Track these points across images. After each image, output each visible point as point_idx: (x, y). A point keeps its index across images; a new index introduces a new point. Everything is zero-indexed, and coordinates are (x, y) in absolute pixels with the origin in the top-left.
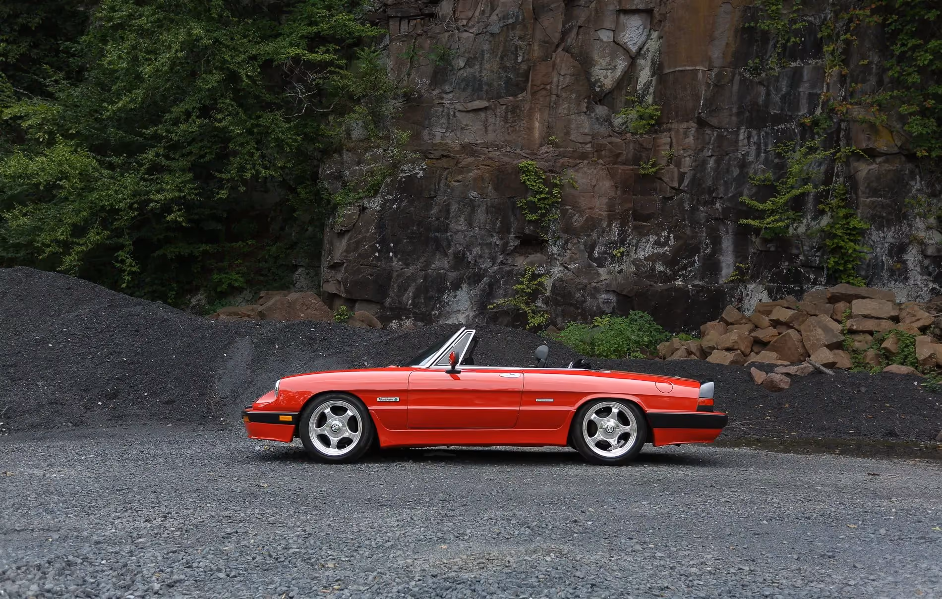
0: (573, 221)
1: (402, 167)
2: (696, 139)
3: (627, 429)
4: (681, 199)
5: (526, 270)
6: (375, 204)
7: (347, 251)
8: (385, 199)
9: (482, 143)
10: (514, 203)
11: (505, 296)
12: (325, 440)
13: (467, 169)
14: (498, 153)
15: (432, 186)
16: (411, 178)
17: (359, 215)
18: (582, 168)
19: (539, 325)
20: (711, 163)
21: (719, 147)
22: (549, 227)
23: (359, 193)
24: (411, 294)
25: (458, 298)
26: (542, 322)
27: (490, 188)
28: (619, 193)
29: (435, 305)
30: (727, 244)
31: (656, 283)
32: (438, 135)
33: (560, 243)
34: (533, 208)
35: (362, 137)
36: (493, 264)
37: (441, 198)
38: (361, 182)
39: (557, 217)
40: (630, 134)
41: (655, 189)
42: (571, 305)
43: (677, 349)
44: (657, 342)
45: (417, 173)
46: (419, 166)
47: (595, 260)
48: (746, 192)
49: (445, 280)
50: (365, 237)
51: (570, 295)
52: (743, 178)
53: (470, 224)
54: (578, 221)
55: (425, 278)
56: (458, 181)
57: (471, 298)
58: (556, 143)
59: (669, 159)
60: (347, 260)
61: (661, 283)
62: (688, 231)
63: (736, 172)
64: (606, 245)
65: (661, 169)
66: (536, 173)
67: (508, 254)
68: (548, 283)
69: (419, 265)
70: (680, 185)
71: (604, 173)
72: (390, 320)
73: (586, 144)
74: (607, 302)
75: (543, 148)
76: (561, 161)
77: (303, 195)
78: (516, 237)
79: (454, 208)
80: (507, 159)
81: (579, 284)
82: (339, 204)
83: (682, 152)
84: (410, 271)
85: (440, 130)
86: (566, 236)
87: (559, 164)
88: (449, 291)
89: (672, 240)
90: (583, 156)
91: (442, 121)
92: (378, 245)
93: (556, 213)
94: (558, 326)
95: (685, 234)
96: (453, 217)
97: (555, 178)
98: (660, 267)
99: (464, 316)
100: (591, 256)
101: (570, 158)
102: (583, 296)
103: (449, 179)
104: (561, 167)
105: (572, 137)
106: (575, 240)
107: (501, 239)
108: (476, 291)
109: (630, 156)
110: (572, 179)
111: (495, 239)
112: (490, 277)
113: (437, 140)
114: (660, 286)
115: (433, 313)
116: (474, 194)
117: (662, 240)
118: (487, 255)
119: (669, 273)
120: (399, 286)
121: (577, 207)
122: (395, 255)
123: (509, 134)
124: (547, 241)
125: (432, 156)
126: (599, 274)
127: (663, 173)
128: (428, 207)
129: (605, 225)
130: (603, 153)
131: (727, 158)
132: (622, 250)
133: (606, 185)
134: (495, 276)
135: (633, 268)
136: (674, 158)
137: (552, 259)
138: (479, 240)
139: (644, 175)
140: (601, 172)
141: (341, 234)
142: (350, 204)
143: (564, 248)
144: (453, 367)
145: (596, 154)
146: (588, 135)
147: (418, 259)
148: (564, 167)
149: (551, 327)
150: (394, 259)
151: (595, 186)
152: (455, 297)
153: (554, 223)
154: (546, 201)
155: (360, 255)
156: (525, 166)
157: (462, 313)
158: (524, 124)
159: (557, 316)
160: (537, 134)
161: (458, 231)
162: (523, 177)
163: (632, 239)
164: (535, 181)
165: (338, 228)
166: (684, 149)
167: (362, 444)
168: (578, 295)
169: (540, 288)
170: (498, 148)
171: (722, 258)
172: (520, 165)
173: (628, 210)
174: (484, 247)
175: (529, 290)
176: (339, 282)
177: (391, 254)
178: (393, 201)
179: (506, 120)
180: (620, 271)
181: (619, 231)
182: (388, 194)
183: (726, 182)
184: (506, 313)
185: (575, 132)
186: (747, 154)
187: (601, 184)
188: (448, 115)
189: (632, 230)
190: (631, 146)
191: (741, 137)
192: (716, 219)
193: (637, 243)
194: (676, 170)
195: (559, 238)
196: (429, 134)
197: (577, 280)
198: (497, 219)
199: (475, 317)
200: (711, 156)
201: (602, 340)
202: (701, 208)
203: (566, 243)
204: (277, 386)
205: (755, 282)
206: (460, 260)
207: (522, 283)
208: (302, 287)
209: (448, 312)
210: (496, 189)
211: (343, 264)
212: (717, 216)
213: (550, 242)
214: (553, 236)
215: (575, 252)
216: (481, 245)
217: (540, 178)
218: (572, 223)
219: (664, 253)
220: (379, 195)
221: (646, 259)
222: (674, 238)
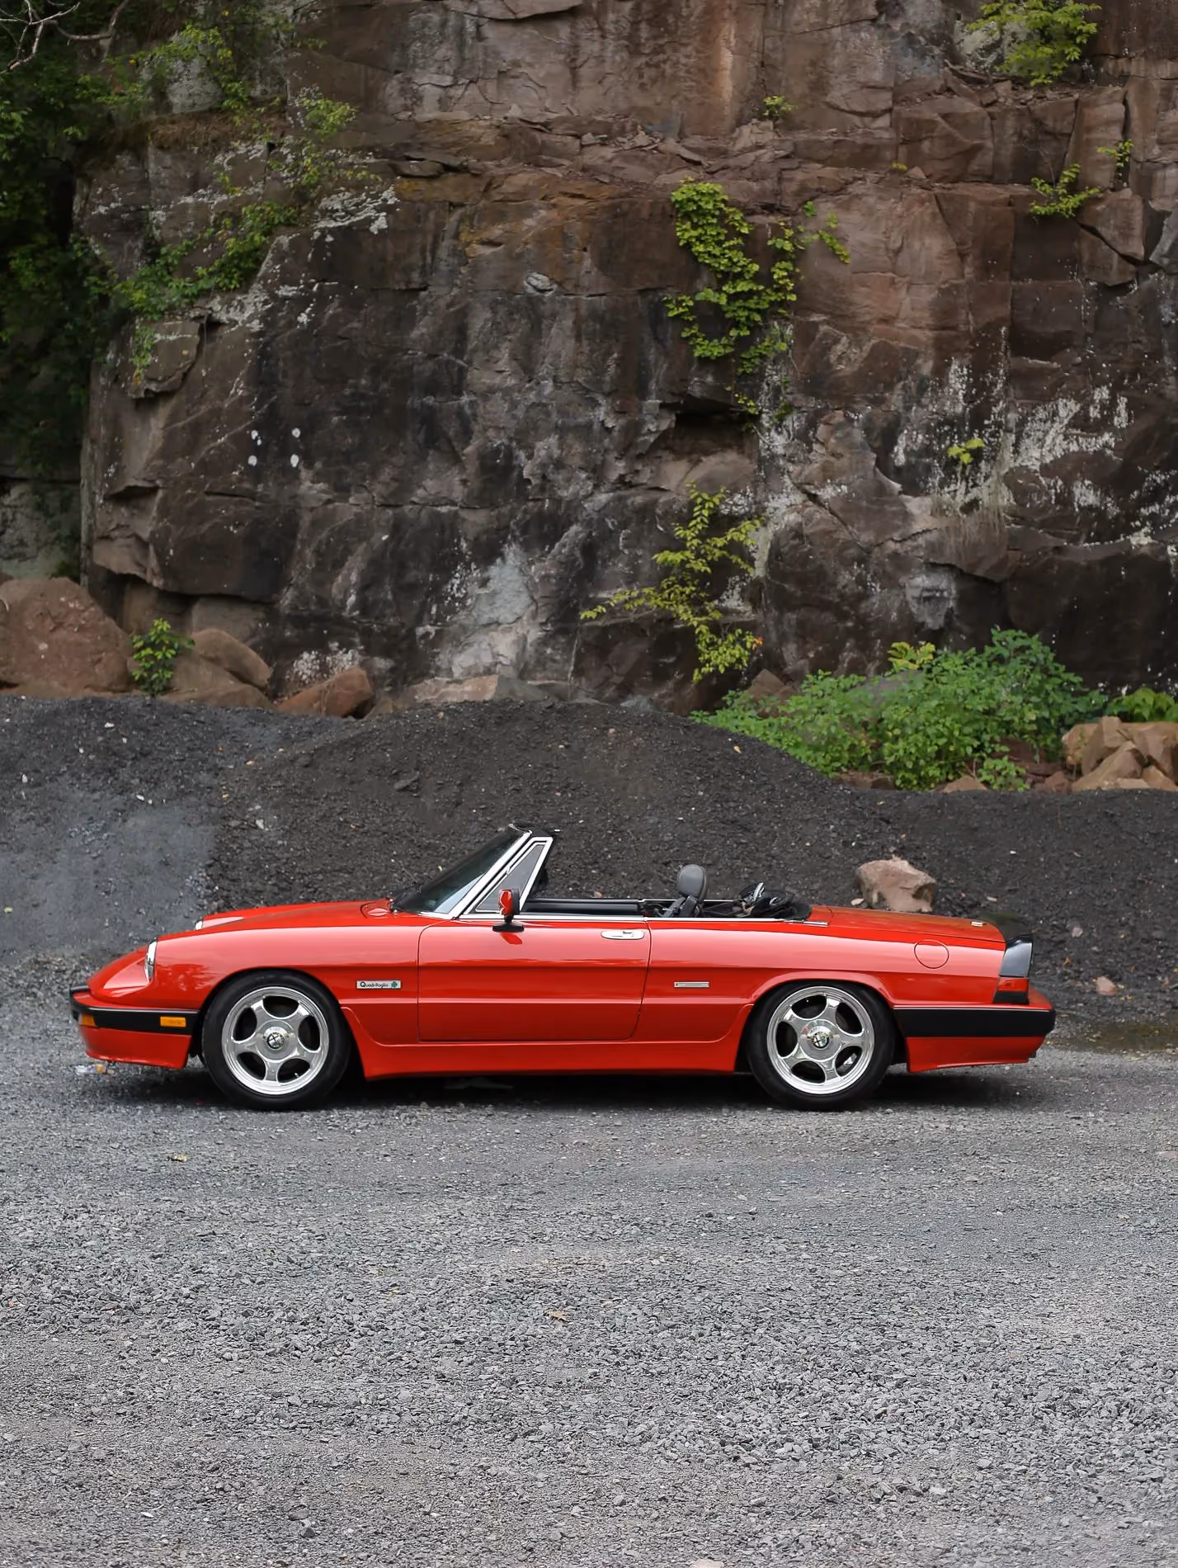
0: (833, 358)
1: (325, 203)
3: (855, 1039)
4: (1151, 292)
5: (692, 504)
6: (244, 313)
7: (166, 453)
8: (274, 297)
9: (563, 120)
10: (659, 308)
11: (631, 580)
12: (254, 1066)
13: (518, 205)
14: (608, 152)
15: (415, 258)
16: (352, 235)
17: (199, 347)
18: (857, 196)
19: (730, 669)
22: (761, 375)
23: (196, 279)
24: (354, 578)
25: (492, 585)
26: (739, 661)
27: (588, 263)
28: (968, 271)
29: (425, 608)
31: (1074, 540)
32: (431, 94)
33: (793, 422)
34: (713, 320)
35: (204, 102)
36: (596, 486)
37: (441, 294)
38: (203, 243)
39: (783, 347)
40: (1008, 85)
41: (1075, 261)
42: (825, 606)
43: (1113, 750)
44: (1064, 724)
45: (369, 221)
46: (376, 197)
47: (898, 473)
49: (455, 533)
50: (217, 412)
51: (821, 578)
53: (527, 367)
54: (847, 358)
55: (396, 528)
56: (492, 243)
57: (530, 587)
58: (786, 116)
59: (1119, 169)
60: (166, 481)
61: (1089, 540)
62: (1172, 388)
64: (928, 430)
65: (1096, 200)
66: (723, 216)
67: (640, 457)
68: (758, 540)
69: (379, 490)
70: (1149, 251)
71: (924, 212)
72: (293, 651)
73: (875, 115)
74: (930, 598)
75: (746, 129)
76: (799, 176)
77: (28, 279)
78: (662, 406)
79: (480, 321)
80: (635, 171)
81: (847, 545)
82: (139, 312)
83: (1156, 150)
84: (350, 508)
85: (436, 79)
86: (812, 403)
87: (792, 187)
88: (467, 566)
89: (1124, 414)
90: (865, 157)
91: (443, 51)
92: (255, 434)
93: (782, 336)
94: (789, 669)
95: (1161, 396)
96: (475, 350)
97: (778, 232)
98: (1086, 495)
99: (511, 637)
100: (884, 462)
101: (824, 162)
102: (860, 581)
103: (464, 237)
104: (798, 193)
105: (835, 96)
106: (839, 416)
107: (620, 412)
108: (546, 567)
109: (1008, 152)
110: (829, 230)
111: (602, 413)
112: (589, 523)
113: (428, 112)
114: (1087, 549)
115: (420, 631)
116: (539, 280)
117: (1094, 413)
118: (576, 461)
119: (1113, 510)
120: (317, 552)
121: (843, 317)
122: (307, 459)
123: (642, 86)
124: (756, 418)
125: (413, 167)
126: (907, 516)
127: (1098, 214)
128: (403, 319)
129: (926, 367)
130: (926, 146)
132: (976, 442)
133: (933, 246)
134: (602, 521)
135: (1006, 498)
136: (1134, 167)
137: (769, 468)
138: (555, 417)
139: (1044, 218)
140: (917, 210)
141: (148, 402)
142: (171, 308)
143: (806, 437)
144: (509, 919)
145: (903, 150)
146: (883, 88)
147: (374, 474)
148: (807, 194)
149: (765, 675)
150: (304, 474)
151: (898, 252)
152: (484, 583)
153: (775, 362)
154: (751, 303)
155: (204, 466)
156: (689, 200)
157: (505, 631)
158: (687, 56)
159: (783, 638)
160: (727, 86)
161: (492, 390)
162: (685, 232)
163: (1007, 410)
164: (719, 243)
165: (138, 382)
166: (1160, 142)
167: (329, 1073)
168: (845, 578)
169: (735, 558)
170: (608, 134)
172: (677, 196)
173: (992, 327)
174: (570, 438)
175: (700, 566)
176: (143, 545)
177: (295, 460)
178: (300, 303)
179: (634, 49)
180: (971, 507)
181: (969, 387)
182: (284, 282)
184: (632, 629)
185: (844, 77)
187: (917, 245)
188: (460, 31)
189: (1005, 384)
190: (1011, 123)
193: (1022, 423)
194: (1138, 203)
195: (789, 408)
196: (403, 92)
197: (843, 535)
198: (608, 354)
199: (543, 642)
201: (903, 725)
203: (812, 424)
204: (151, 955)
206: (498, 476)
207: (679, 545)
208: (22, 543)
209: (464, 628)
210: (605, 264)
211: (154, 490)
213: (765, 420)
214: (774, 404)
215: (839, 450)
216: (561, 430)
217: (733, 232)
218: (829, 365)
219: (1099, 454)
220: (256, 286)
221: (1046, 470)
222: (1128, 407)
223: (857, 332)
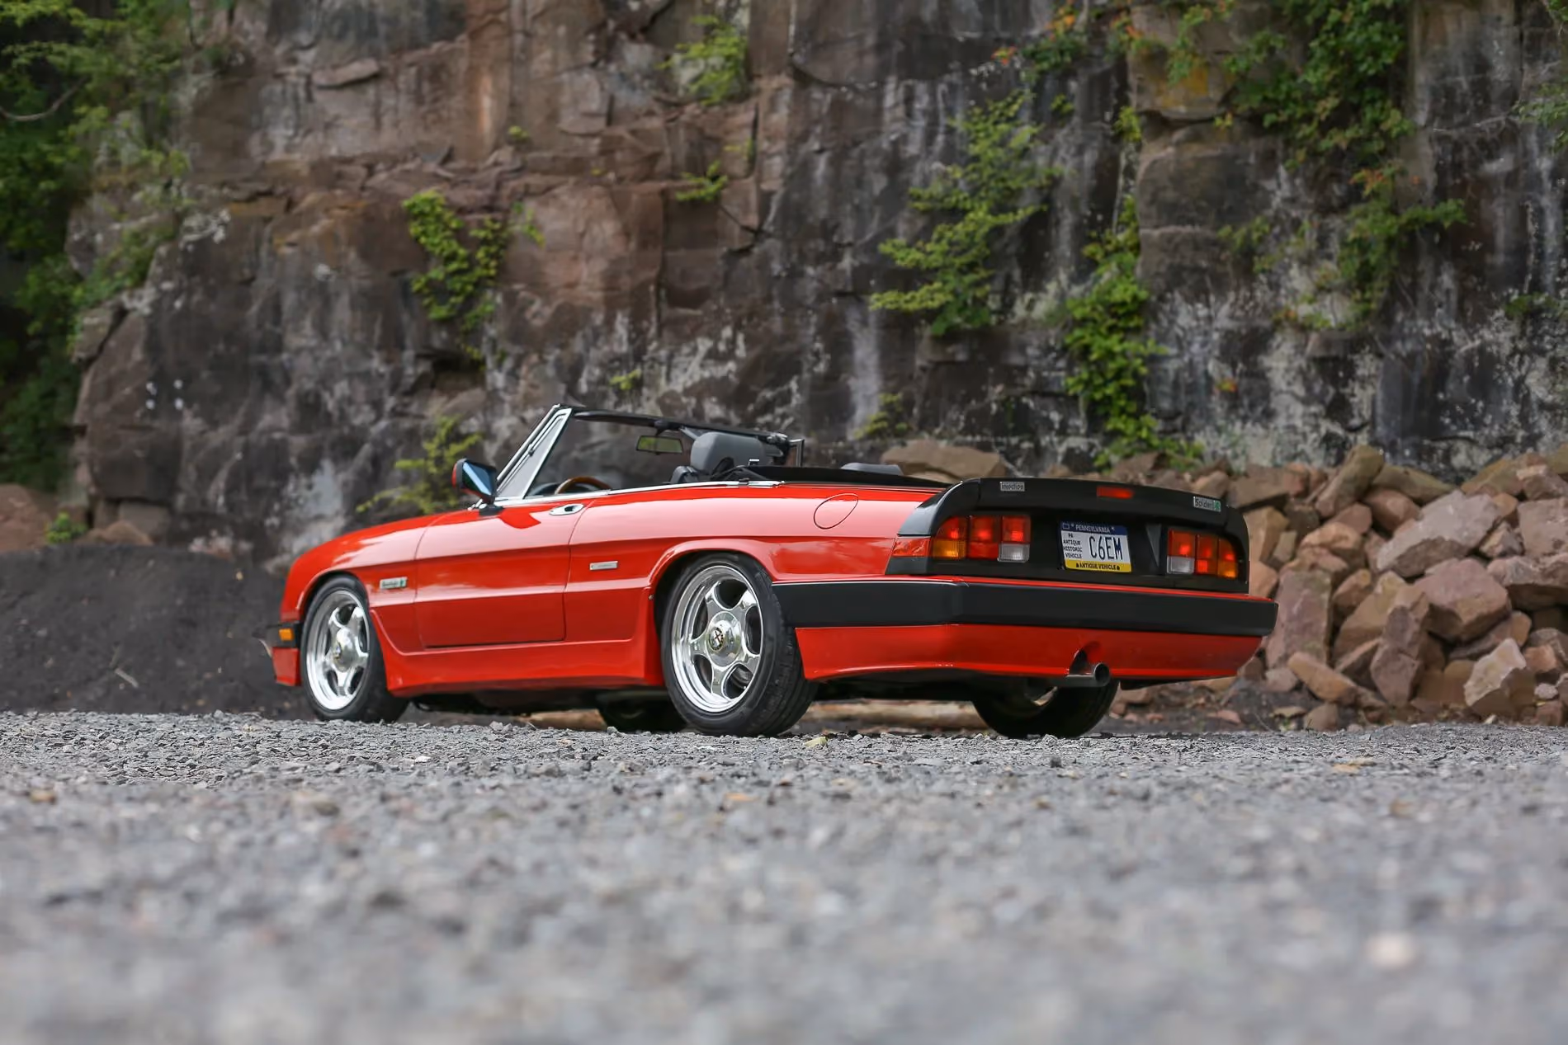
0: (529, 316)
1: (187, 223)
2: (793, 113)
4: (766, 253)
5: (437, 426)
6: (141, 303)
7: (91, 401)
8: (159, 290)
9: (363, 156)
10: (406, 286)
13: (310, 216)
15: (245, 259)
16: (204, 243)
17: (113, 327)
18: (556, 196)
20: (821, 166)
21: (834, 128)
22: (482, 332)
23: (116, 280)
24: (222, 486)
25: (316, 489)
27: (353, 255)
28: (631, 247)
29: (269, 506)
30: (865, 350)
32: (279, 143)
33: (508, 364)
34: (439, 291)
35: (135, 160)
36: (377, 416)
37: (264, 283)
38: (120, 256)
39: (495, 308)
41: (713, 235)
46: (217, 217)
48: (902, 227)
49: (285, 453)
50: (124, 372)
52: (896, 195)
53: (323, 332)
54: (539, 312)
55: (246, 449)
56: (292, 244)
57: (340, 487)
58: (522, 141)
59: (748, 162)
60: (91, 419)
62: (777, 325)
63: (879, 183)
64: (601, 365)
65: (727, 185)
66: (439, 218)
67: (407, 393)
69: (238, 421)
70: (762, 220)
71: (600, 204)
72: (189, 537)
73: (592, 136)
76: (517, 183)
78: (417, 356)
79: (289, 300)
80: (395, 189)
82: (79, 305)
84: (219, 436)
85: (283, 132)
86: (517, 350)
88: (297, 475)
89: (742, 347)
90: (577, 167)
91: (287, 112)
92: (150, 386)
93: (494, 300)
95: (770, 331)
96: (287, 322)
98: (714, 410)
100: (572, 390)
101: (545, 173)
103: (276, 241)
104: (511, 196)
105: (564, 124)
106: (536, 358)
107: (388, 362)
108: (348, 475)
109: (681, 155)
110: (530, 222)
111: (377, 364)
113: (278, 155)
115: (268, 522)
116: (324, 269)
117: (722, 347)
118: (362, 398)
120: (199, 469)
121: (539, 285)
122: (188, 404)
123: (426, 127)
124: (482, 363)
125: (237, 195)
126: (587, 431)
127: (727, 197)
128: (243, 303)
129: (598, 319)
130: (619, 156)
131: (855, 153)
132: (638, 372)
133: (608, 229)
134: (383, 441)
137: (495, 398)
138: (344, 367)
139: (688, 202)
140: (596, 203)
142: (98, 301)
143: (513, 375)
145: (603, 160)
146: (599, 115)
147: (234, 412)
150: (186, 413)
151: (582, 235)
152: (310, 487)
153: (490, 321)
154: (464, 278)
155: (116, 408)
158: (457, 102)
160: (487, 123)
161: (301, 349)
162: (414, 229)
164: (437, 236)
165: (76, 353)
166: (770, 138)
170: (393, 161)
171: (853, 383)
172: (407, 203)
173: (643, 286)
174: (356, 381)
177: (179, 404)
178: (176, 294)
179: (419, 100)
181: (630, 332)
182: (165, 279)
183: (857, 209)
185: (570, 109)
186: (904, 139)
187: (596, 229)
188: (296, 98)
189: (658, 328)
191: (889, 101)
192: (841, 294)
193: (671, 357)
194: (755, 188)
195: (503, 354)
196: (261, 143)
198: (375, 319)
200: (821, 151)
202: (810, 271)
203: (518, 364)
205: (930, 433)
206: (310, 410)
209: (299, 520)
210: (364, 255)
211: (85, 426)
212: (840, 287)
213: (490, 363)
214: (494, 350)
215: (536, 382)
216: (350, 376)
217: (447, 227)
218: (526, 322)
219: (725, 379)
220: (148, 283)
221: (687, 392)
222: (746, 341)
223: (547, 295)
